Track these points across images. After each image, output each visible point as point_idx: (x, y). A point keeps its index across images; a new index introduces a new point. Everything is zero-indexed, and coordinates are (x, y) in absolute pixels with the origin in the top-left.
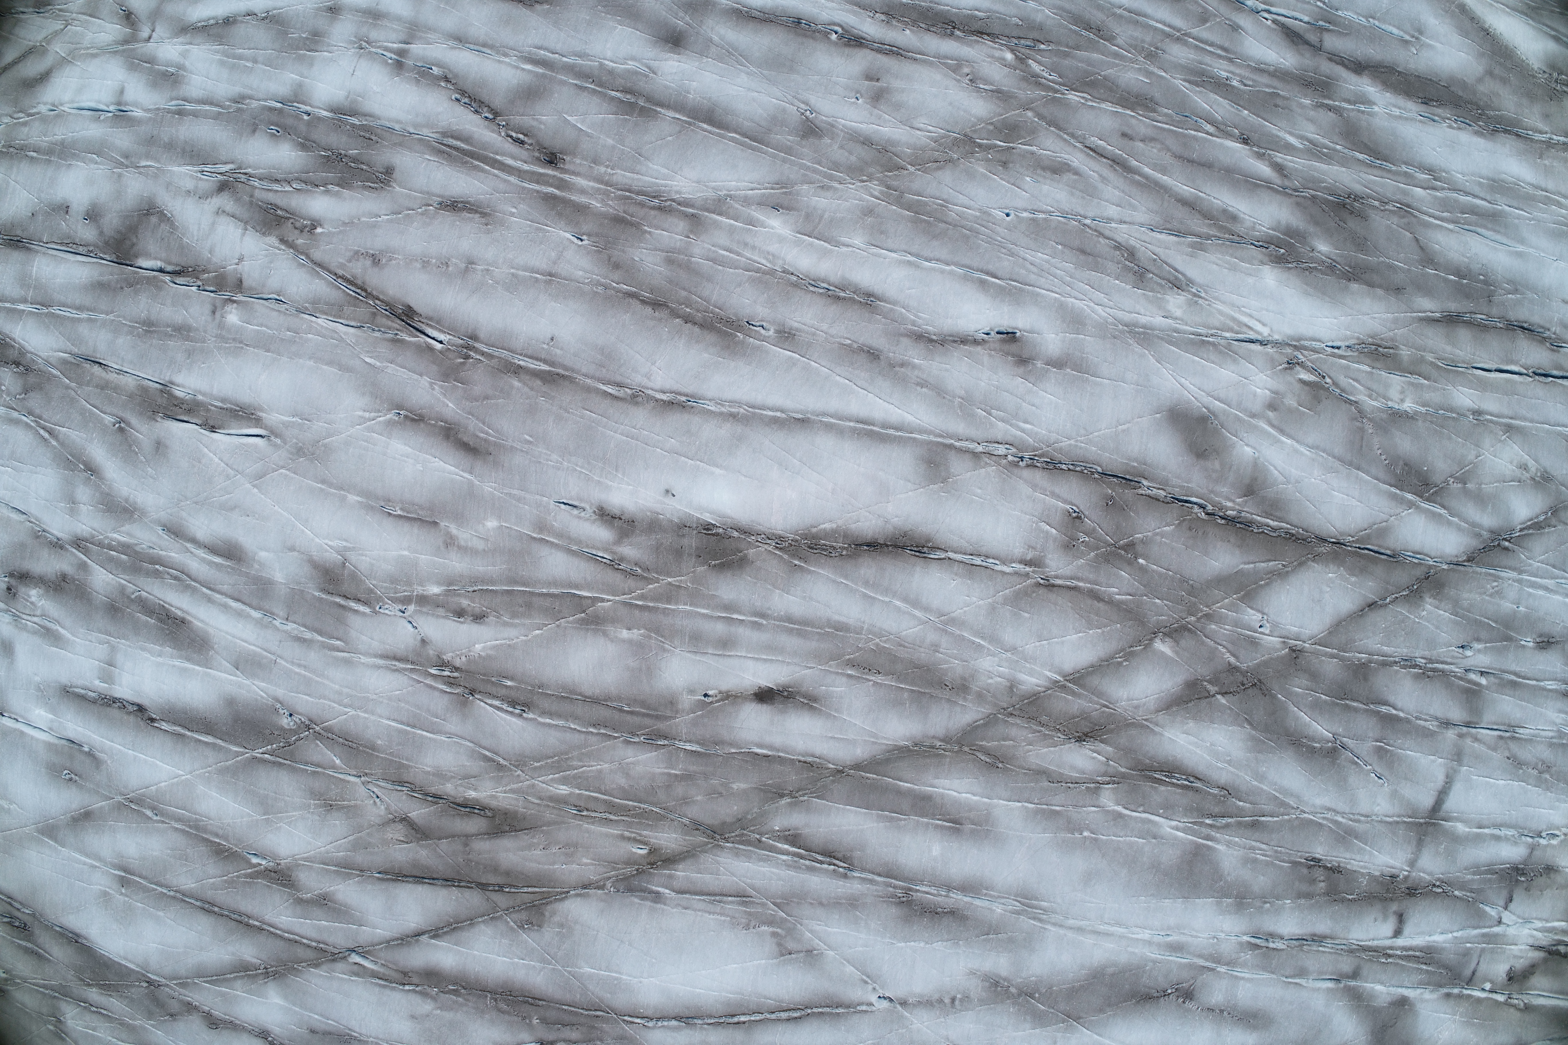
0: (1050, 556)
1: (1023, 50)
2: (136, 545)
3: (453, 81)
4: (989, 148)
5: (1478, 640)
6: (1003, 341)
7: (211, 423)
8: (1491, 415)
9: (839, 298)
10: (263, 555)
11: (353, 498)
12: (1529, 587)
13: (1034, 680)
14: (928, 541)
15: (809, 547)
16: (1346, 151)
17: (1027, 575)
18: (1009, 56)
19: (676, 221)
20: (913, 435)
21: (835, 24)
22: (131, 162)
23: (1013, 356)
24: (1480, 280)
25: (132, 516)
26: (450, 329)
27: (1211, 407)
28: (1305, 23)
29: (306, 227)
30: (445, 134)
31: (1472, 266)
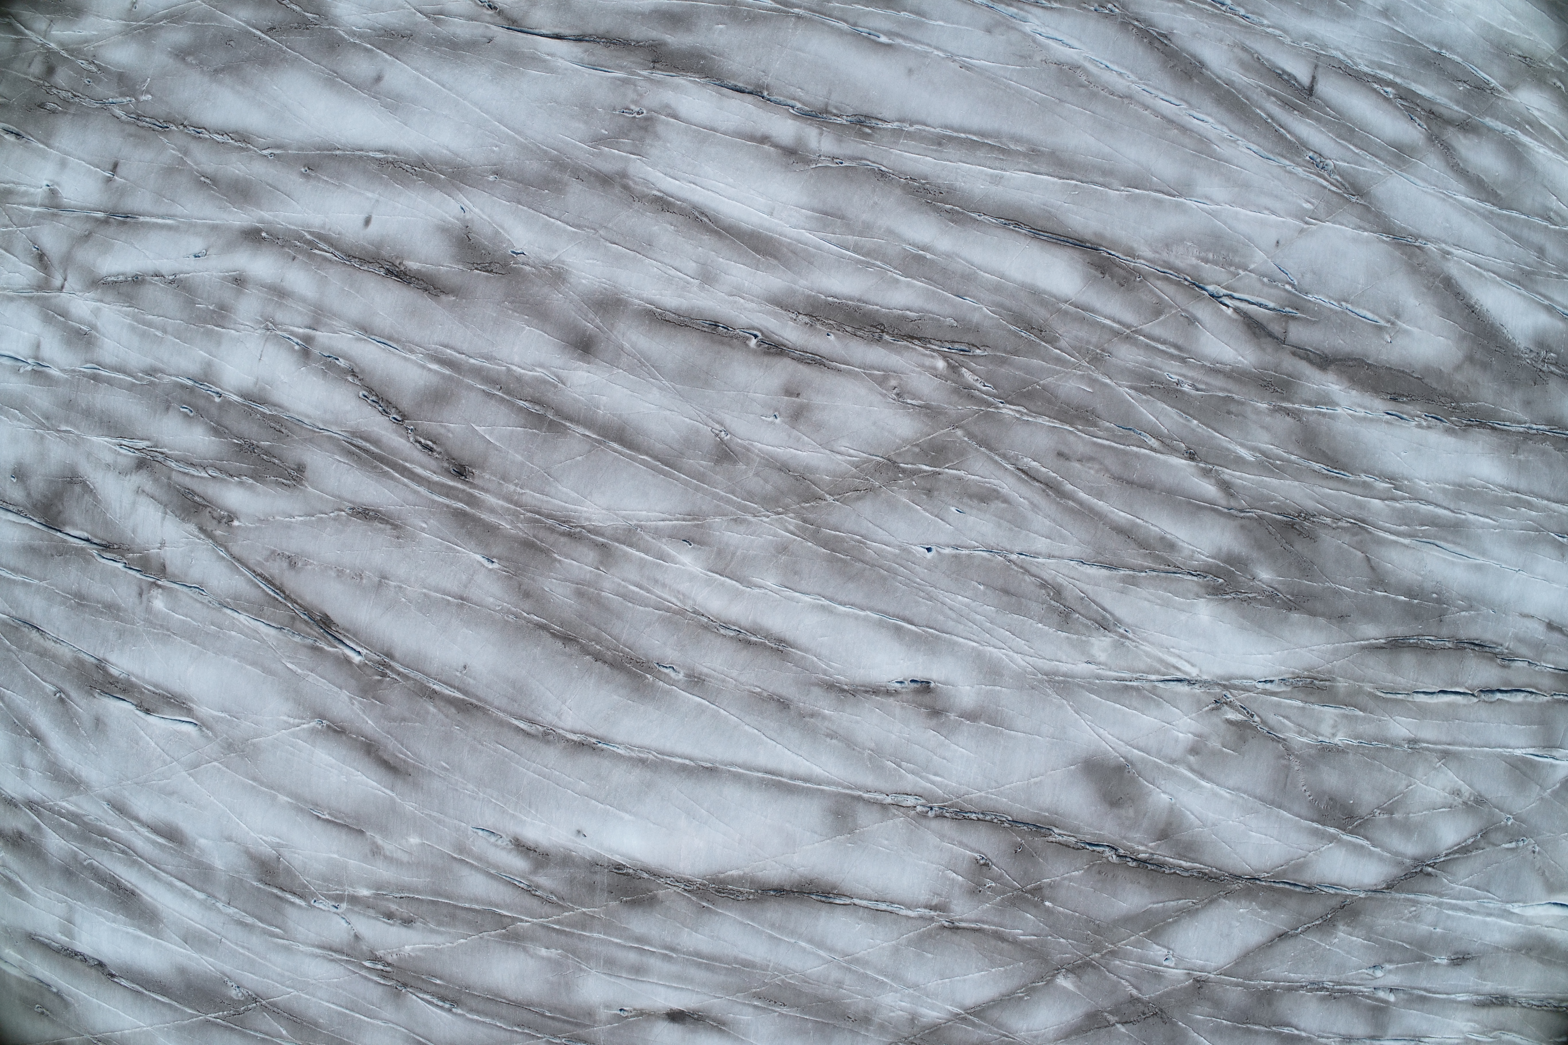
0: (955, 902)
1: (956, 357)
2: (84, 815)
3: (360, 377)
4: (914, 473)
5: (1390, 961)
6: (917, 692)
7: (146, 706)
8: (1428, 743)
9: (749, 643)
10: (202, 841)
11: (283, 798)
12: (1449, 909)
13: (935, 1014)
14: (834, 888)
15: (716, 891)
16: (1301, 461)
17: (932, 919)
18: (941, 364)
19: (586, 550)
20: (821, 787)
21: (754, 328)
22: (52, 425)
23: (926, 707)
24: (1433, 598)
25: (78, 788)
26: (368, 645)
27: (1129, 756)
28: (1269, 309)
29: (223, 517)
30: (354, 434)
31: (1425, 585)
